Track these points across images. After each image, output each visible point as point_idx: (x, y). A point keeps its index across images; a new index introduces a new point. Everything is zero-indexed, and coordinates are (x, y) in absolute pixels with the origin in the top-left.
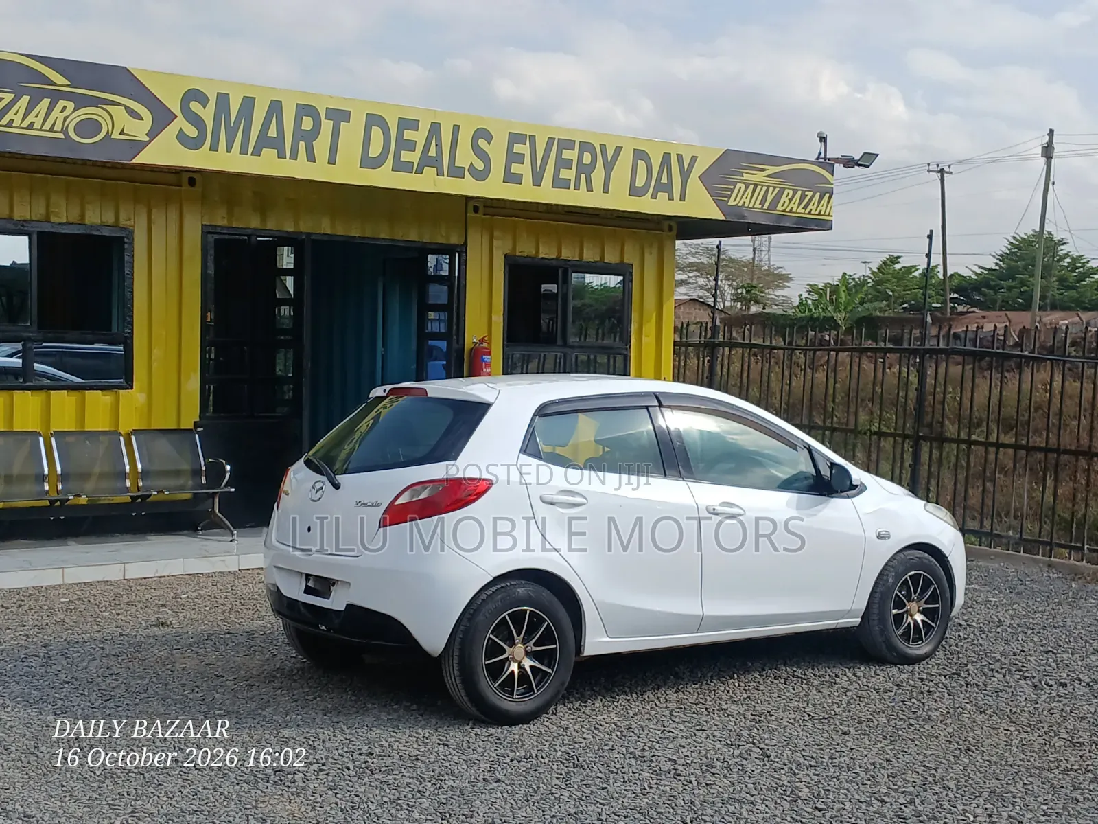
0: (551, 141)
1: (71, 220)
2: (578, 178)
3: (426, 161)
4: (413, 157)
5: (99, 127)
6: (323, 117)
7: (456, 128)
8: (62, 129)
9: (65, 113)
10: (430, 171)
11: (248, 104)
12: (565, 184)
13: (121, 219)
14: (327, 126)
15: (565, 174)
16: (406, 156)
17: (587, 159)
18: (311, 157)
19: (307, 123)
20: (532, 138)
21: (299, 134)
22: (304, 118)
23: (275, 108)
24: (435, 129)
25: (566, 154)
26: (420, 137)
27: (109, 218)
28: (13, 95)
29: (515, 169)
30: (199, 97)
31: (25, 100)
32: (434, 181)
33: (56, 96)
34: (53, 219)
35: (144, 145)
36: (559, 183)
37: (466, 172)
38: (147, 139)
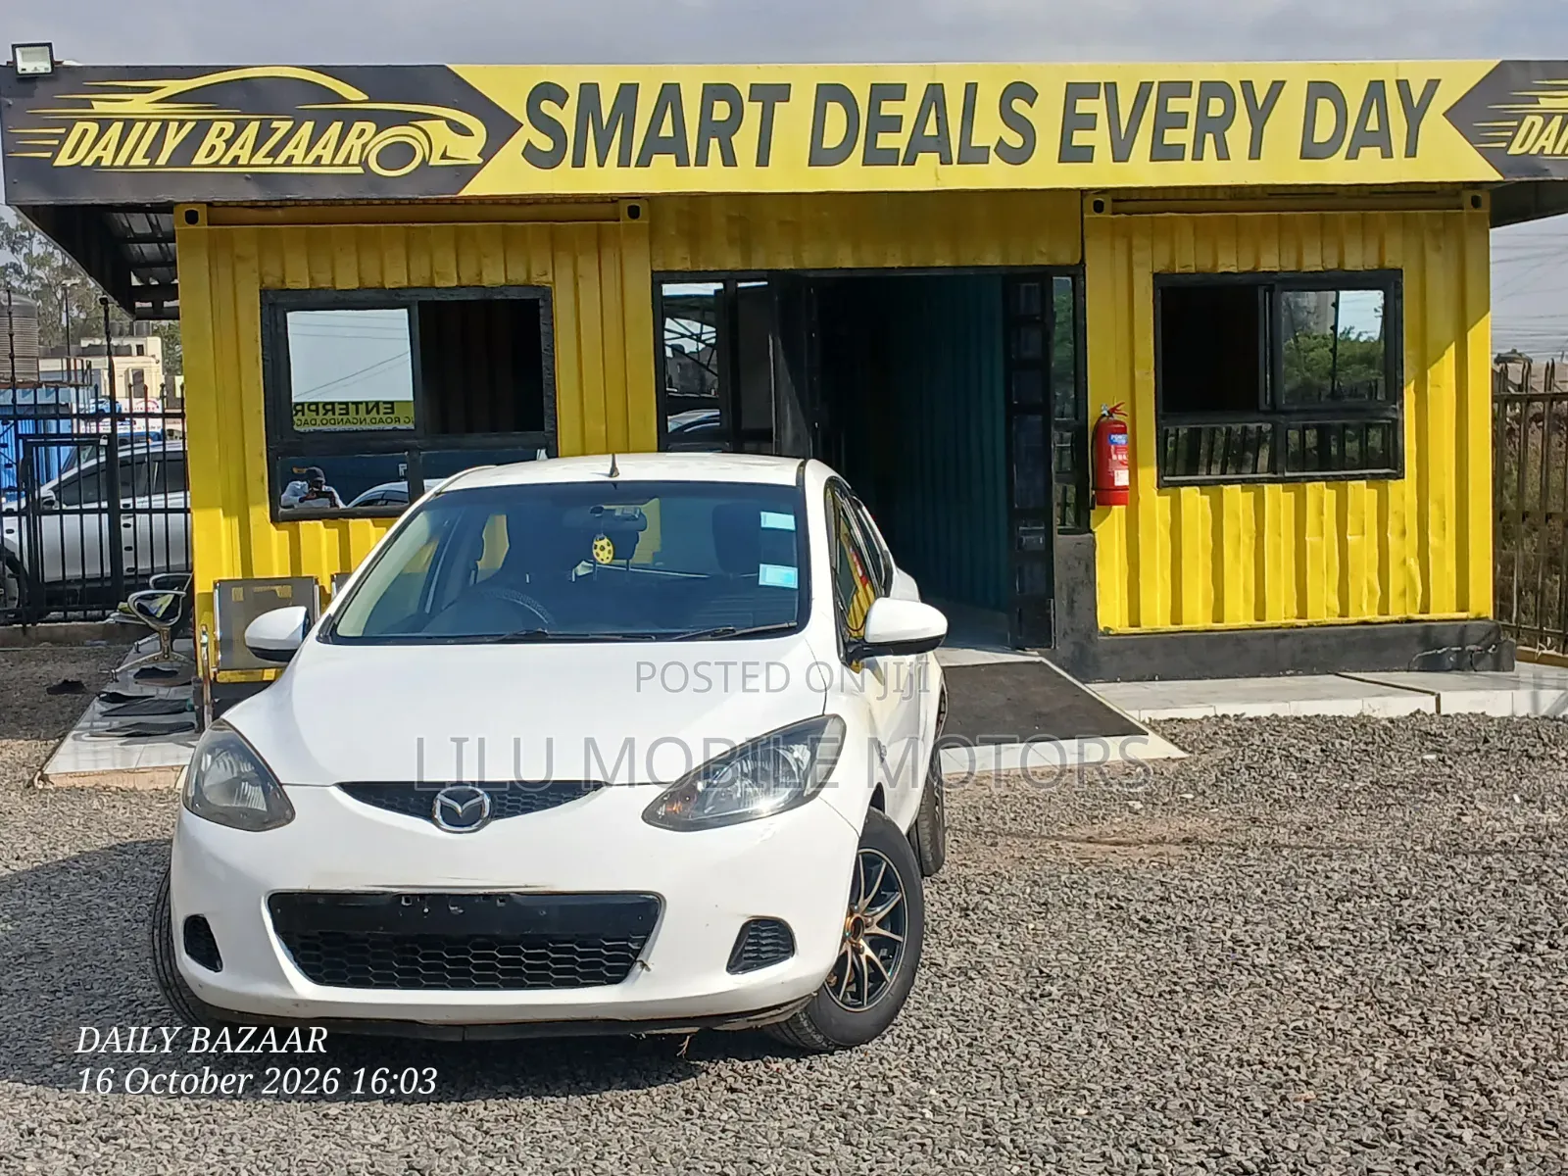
0: (1144, 89)
1: (464, 282)
2: (1199, 142)
4: (898, 141)
5: (411, 152)
6: (745, 98)
7: (971, 90)
8: (360, 160)
9: (364, 139)
10: (928, 160)
11: (628, 94)
12: (1175, 153)
13: (534, 275)
14: (753, 112)
15: (1171, 137)
16: (885, 141)
17: (1216, 107)
18: (729, 159)
20: (1111, 88)
22: (716, 103)
23: (670, 95)
24: (935, 95)
25: (1175, 105)
26: (907, 110)
27: (518, 275)
28: (291, 123)
29: (1080, 138)
31: (307, 127)
33: (349, 118)
34: (439, 283)
35: (478, 168)
36: (1162, 152)
37: (992, 152)
38: (480, 161)
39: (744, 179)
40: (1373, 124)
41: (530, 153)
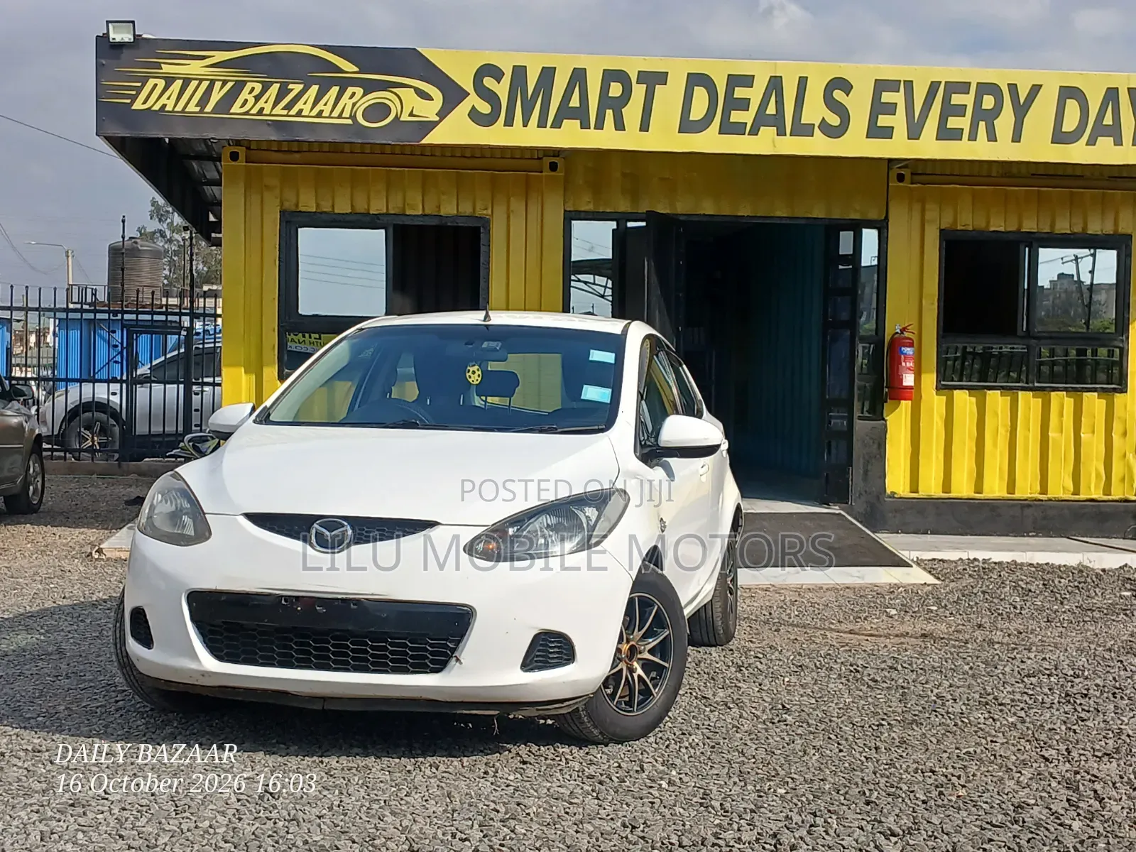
0: (934, 87)
1: (427, 212)
2: (974, 127)
3: (761, 120)
4: (747, 117)
5: (388, 110)
6: (634, 80)
7: (803, 82)
8: (351, 115)
9: (354, 100)
10: (768, 132)
11: (548, 75)
12: (956, 135)
13: (478, 209)
14: (639, 91)
15: (953, 122)
16: (736, 116)
17: (988, 102)
18: (620, 125)
19: (616, 90)
20: (909, 85)
21: (606, 101)
22: (612, 84)
23: (579, 77)
24: (775, 84)
25: (957, 99)
26: (755, 95)
27: (465, 208)
28: (303, 86)
29: (883, 121)
30: (494, 72)
31: (314, 89)
32: (773, 142)
33: (344, 84)
34: (409, 211)
35: (435, 124)
36: (945, 133)
37: (816, 128)
38: (437, 119)
39: (630, 140)
40: (1108, 120)
41: (474, 115)
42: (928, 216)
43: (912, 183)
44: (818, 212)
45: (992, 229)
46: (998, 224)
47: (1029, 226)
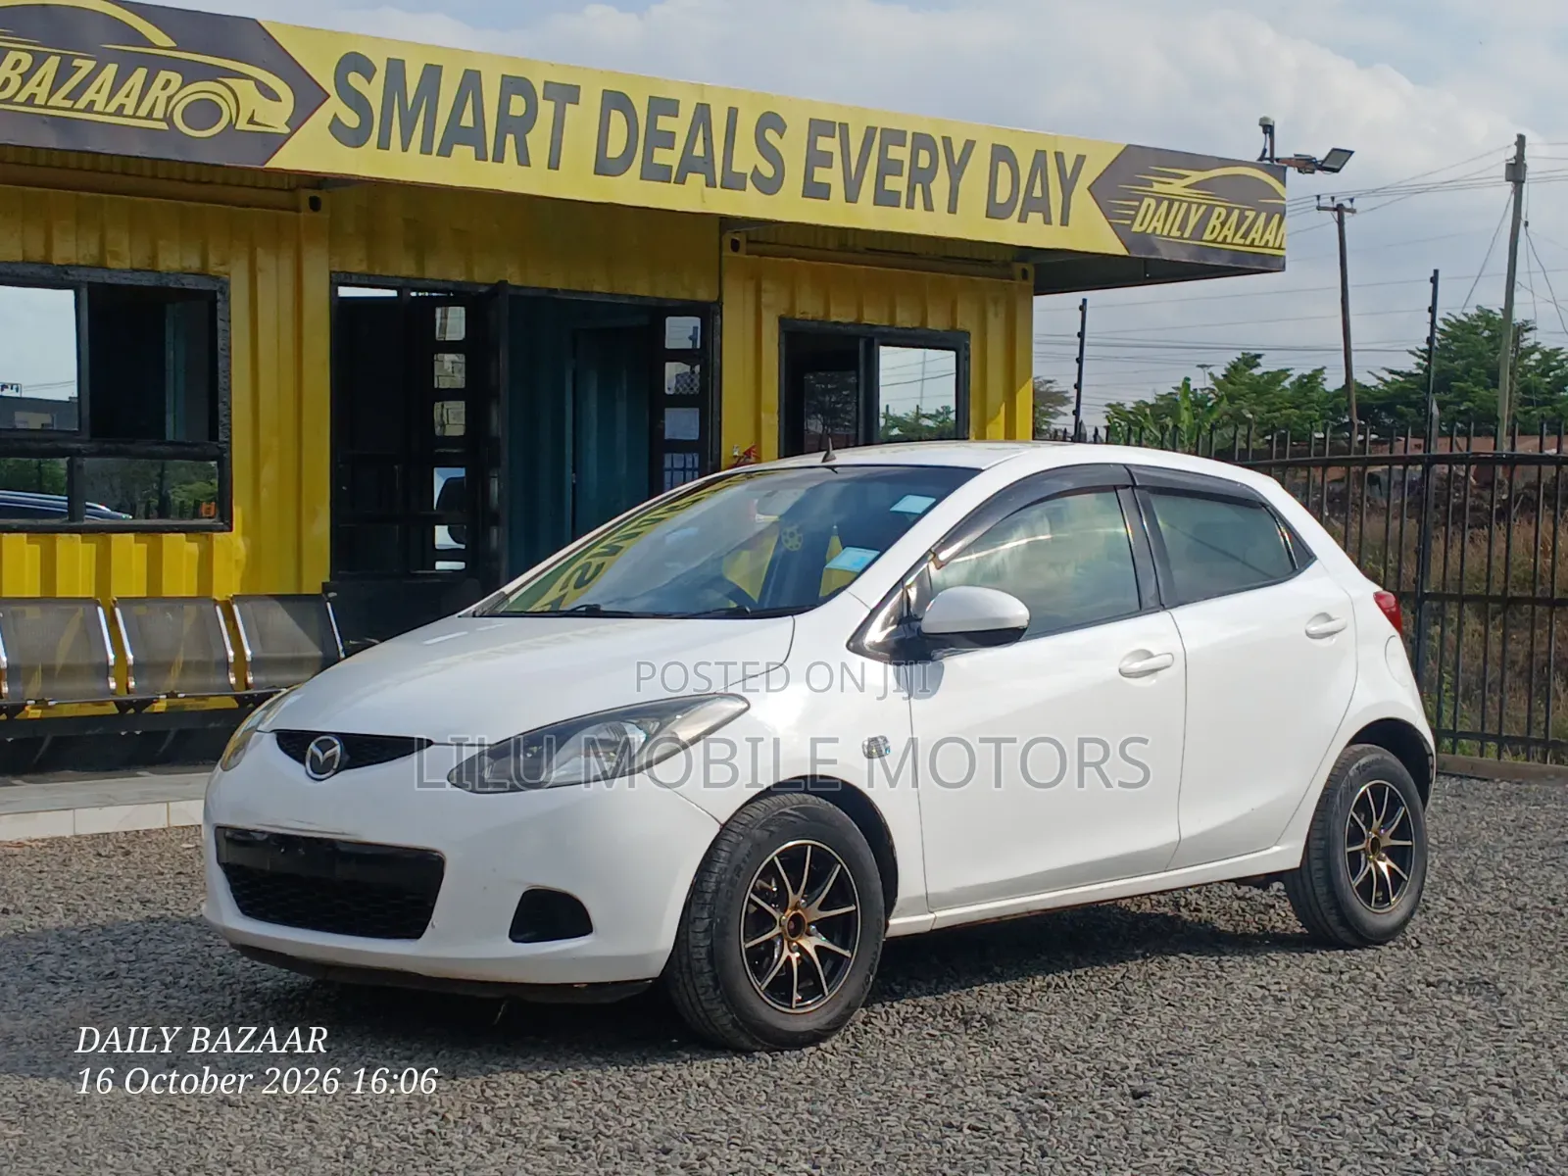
0: (870, 133)
2: (911, 190)
3: (688, 165)
4: (671, 158)
5: (217, 112)
6: (540, 96)
7: (733, 114)
8: (165, 116)
9: (169, 92)
10: (696, 181)
11: (432, 76)
12: (893, 199)
15: (892, 183)
16: (661, 156)
17: (924, 159)
18: (523, 158)
19: (517, 106)
20: (845, 129)
21: (506, 121)
22: (513, 97)
23: (472, 82)
24: (703, 115)
26: (680, 127)
28: (95, 63)
29: (820, 175)
30: (362, 65)
31: (112, 69)
32: (702, 196)
33: (155, 64)
35: (283, 139)
36: (882, 197)
37: (749, 179)
39: (536, 180)
40: (1037, 191)
41: (337, 128)
42: (766, 298)
43: (747, 254)
44: (641, 288)
45: (834, 319)
46: (841, 314)
47: (872, 316)
